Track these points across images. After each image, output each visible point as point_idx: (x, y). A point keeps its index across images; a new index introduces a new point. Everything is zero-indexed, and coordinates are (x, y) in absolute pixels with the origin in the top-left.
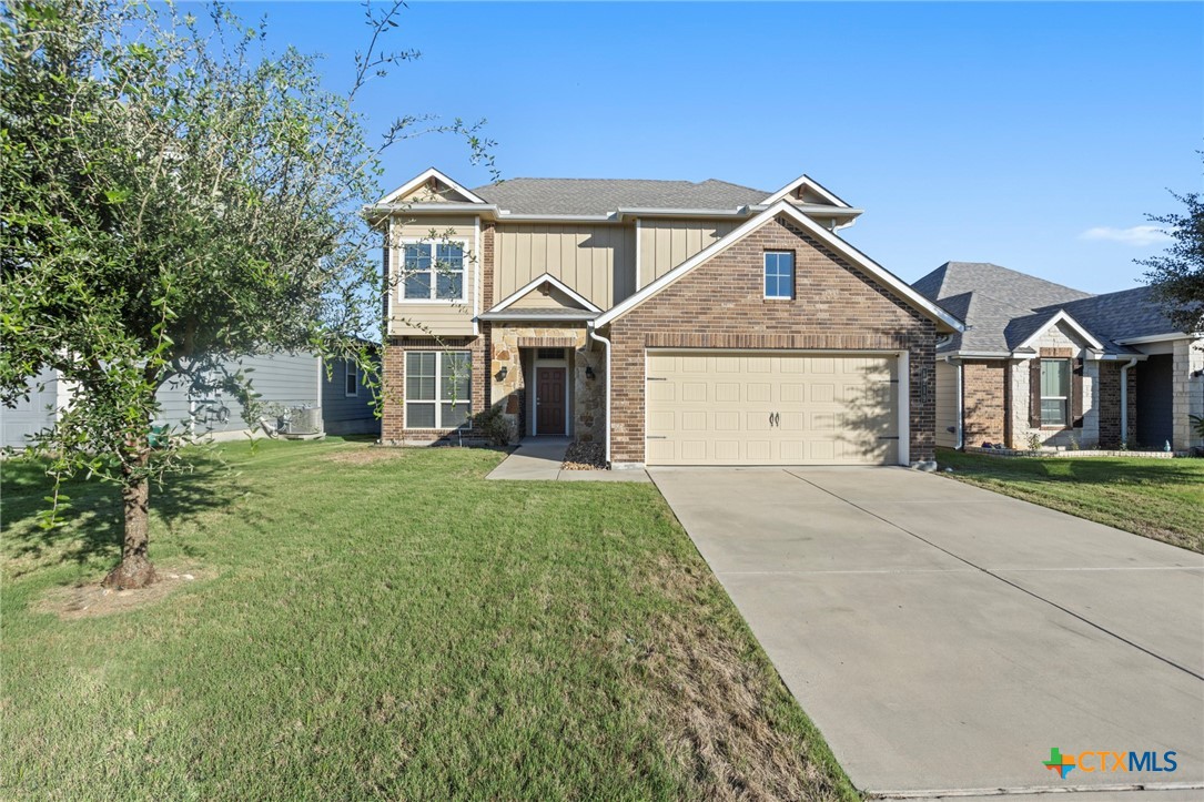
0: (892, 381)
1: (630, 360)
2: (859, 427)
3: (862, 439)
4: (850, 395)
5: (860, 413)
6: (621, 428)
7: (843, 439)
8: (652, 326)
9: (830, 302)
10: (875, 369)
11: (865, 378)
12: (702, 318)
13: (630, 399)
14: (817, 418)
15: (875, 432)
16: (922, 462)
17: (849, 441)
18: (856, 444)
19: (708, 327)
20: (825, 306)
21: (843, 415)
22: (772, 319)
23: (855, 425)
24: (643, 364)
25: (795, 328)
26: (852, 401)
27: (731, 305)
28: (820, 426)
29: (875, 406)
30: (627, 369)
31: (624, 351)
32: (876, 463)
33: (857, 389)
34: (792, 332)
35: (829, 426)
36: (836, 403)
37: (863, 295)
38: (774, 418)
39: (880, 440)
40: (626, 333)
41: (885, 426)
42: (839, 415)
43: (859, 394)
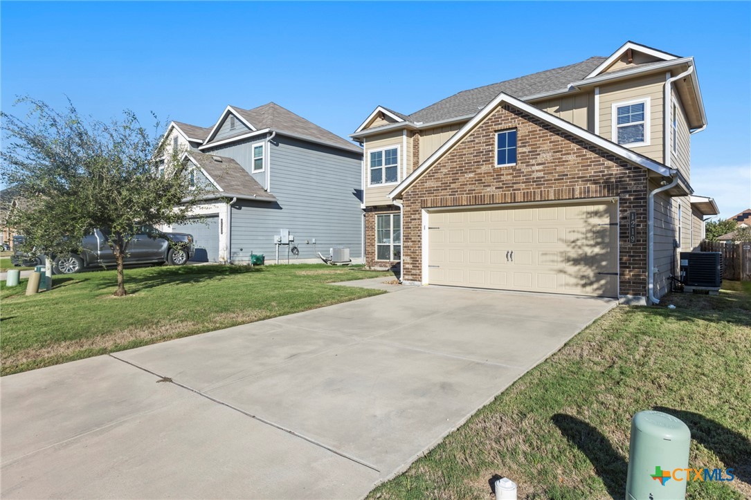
0: (611, 224)
1: (413, 217)
2: (579, 264)
3: (581, 274)
4: (573, 237)
5: (580, 252)
6: (408, 259)
7: (565, 272)
8: (425, 194)
9: (544, 164)
10: (596, 213)
11: (586, 222)
12: (453, 186)
13: (412, 241)
14: (543, 254)
15: (594, 268)
16: (630, 296)
17: (570, 275)
18: (576, 277)
19: (457, 191)
20: (540, 167)
21: (565, 252)
22: (500, 181)
23: (576, 262)
24: (420, 219)
25: (515, 186)
26: (573, 242)
27: (472, 175)
28: (546, 261)
29: (594, 246)
30: (411, 222)
31: (409, 211)
32: (595, 294)
33: (578, 232)
34: (514, 190)
35: (553, 261)
36: (560, 243)
37: (574, 153)
38: (509, 255)
39: (599, 276)
40: (410, 200)
41: (604, 263)
42: (561, 253)
43: (580, 236)
